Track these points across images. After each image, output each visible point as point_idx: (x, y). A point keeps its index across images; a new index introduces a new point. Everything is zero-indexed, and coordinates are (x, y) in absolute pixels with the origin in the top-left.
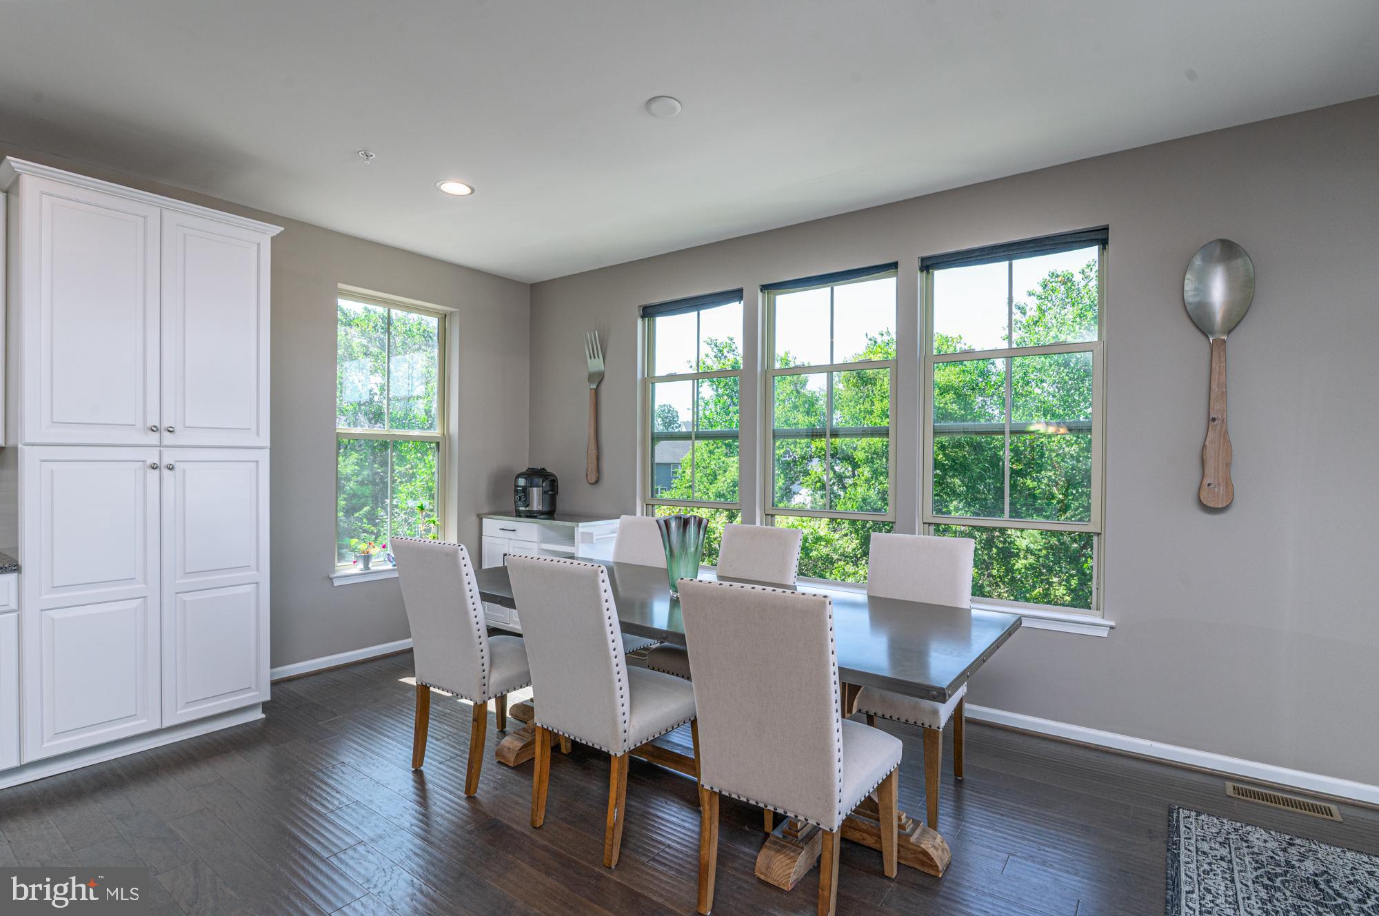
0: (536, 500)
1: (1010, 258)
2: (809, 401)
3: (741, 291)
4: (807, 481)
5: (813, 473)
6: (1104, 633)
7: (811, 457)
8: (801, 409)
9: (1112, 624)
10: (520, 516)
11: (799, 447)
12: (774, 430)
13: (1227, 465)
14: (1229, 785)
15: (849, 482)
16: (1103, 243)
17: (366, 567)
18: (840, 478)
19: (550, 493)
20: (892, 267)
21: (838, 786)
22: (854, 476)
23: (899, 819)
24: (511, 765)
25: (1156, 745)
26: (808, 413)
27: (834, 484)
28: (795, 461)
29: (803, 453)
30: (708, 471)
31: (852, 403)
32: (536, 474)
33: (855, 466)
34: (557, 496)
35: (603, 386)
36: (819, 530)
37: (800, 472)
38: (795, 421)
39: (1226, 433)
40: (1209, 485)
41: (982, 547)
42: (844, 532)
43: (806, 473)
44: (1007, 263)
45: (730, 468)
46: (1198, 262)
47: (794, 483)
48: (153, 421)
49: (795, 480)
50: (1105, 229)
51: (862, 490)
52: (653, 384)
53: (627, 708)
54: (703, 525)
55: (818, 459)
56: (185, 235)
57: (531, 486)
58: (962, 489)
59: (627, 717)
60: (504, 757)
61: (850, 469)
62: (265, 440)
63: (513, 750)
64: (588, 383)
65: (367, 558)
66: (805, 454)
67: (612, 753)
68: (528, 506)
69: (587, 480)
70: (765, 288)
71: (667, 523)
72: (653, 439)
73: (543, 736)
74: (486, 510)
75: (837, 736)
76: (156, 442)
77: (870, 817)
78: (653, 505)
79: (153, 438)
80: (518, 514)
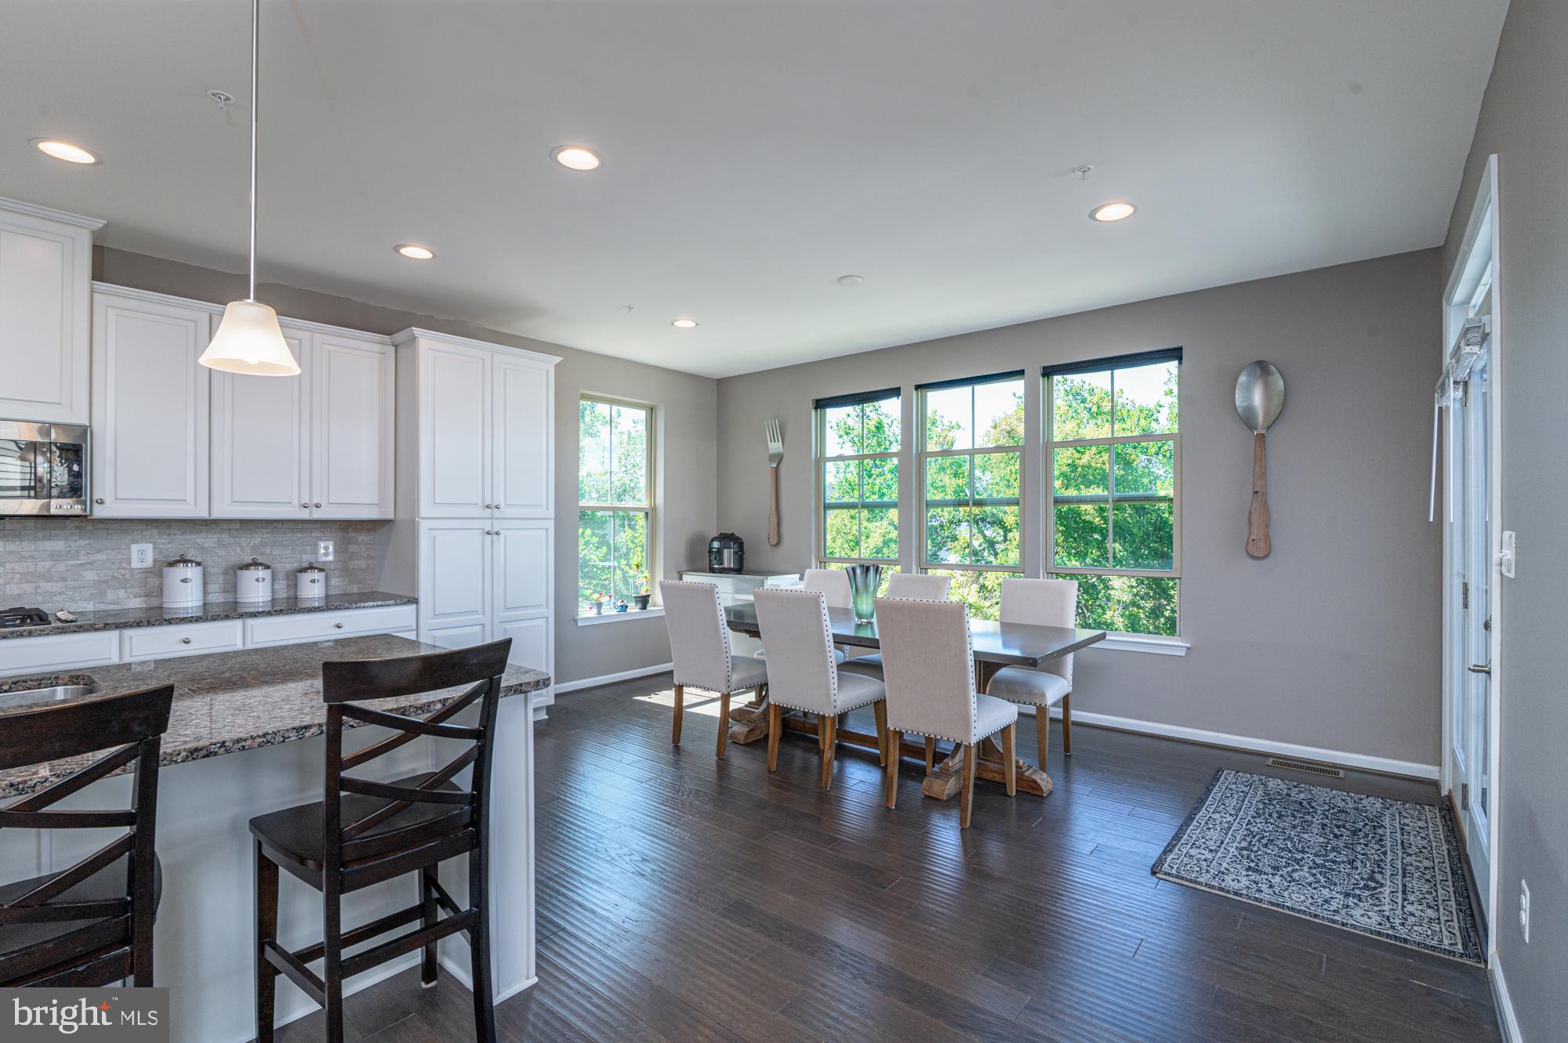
0: (728, 558)
1: (1112, 369)
2: (957, 462)
3: (899, 389)
4: (955, 547)
5: (962, 538)
6: (1183, 653)
7: (959, 521)
8: (948, 471)
9: (1189, 645)
10: (715, 572)
11: (946, 514)
12: (927, 501)
13: (1266, 525)
14: (1271, 760)
15: (1000, 547)
16: (1180, 359)
17: (599, 612)
18: (991, 544)
19: (740, 553)
20: (1020, 373)
21: (973, 725)
22: (1005, 540)
23: (1017, 762)
24: (742, 743)
25: (1220, 735)
26: (956, 475)
27: (984, 549)
28: (942, 526)
29: (951, 517)
30: (850, 537)
31: (1002, 465)
32: (727, 538)
33: (1007, 530)
34: (745, 556)
35: (783, 466)
36: (968, 597)
37: (948, 537)
38: (942, 484)
39: (1266, 502)
40: (1254, 540)
41: (1146, 616)
42: (994, 601)
43: (954, 539)
44: (1110, 372)
45: (872, 534)
46: (1242, 379)
47: (941, 549)
48: (488, 502)
49: (943, 546)
50: (1180, 349)
51: (1014, 556)
52: (824, 463)
53: (836, 686)
54: (879, 571)
55: (967, 523)
56: (505, 369)
57: (725, 548)
58: (1121, 554)
59: (836, 692)
60: (736, 738)
61: (1002, 534)
62: (551, 513)
63: (742, 734)
64: (768, 461)
65: (599, 605)
66: (953, 517)
67: (827, 715)
68: (722, 564)
69: (769, 542)
70: (918, 387)
71: (854, 569)
72: (824, 508)
73: (775, 711)
74: (684, 569)
75: (973, 706)
76: (490, 516)
77: (999, 763)
78: (825, 563)
79: (488, 513)
80: (712, 570)
